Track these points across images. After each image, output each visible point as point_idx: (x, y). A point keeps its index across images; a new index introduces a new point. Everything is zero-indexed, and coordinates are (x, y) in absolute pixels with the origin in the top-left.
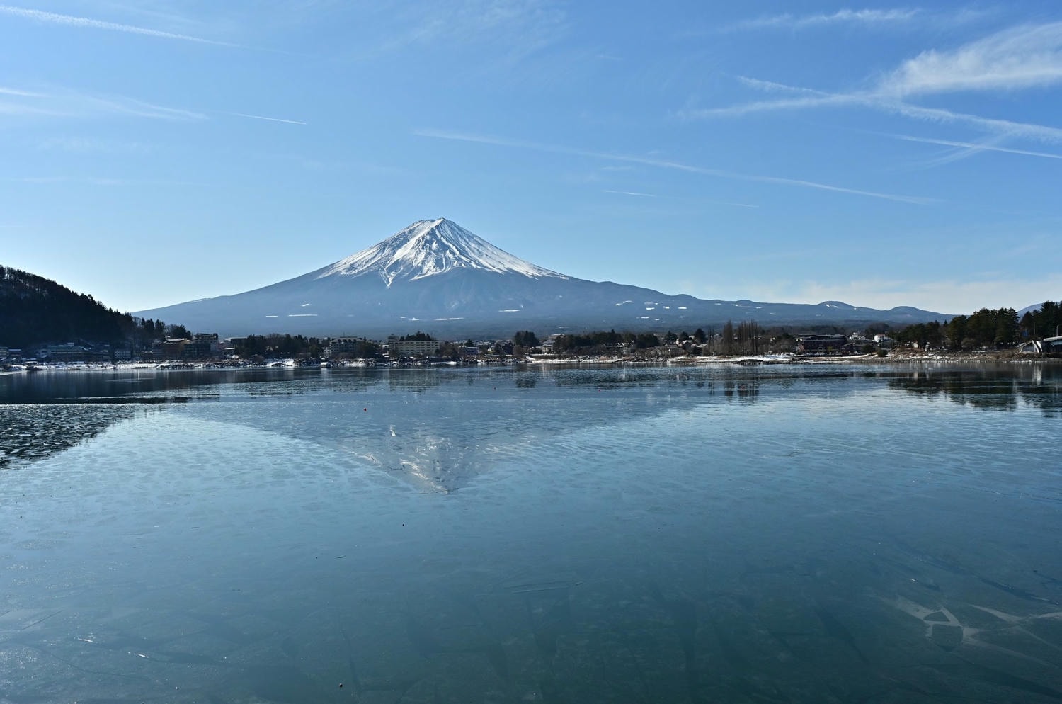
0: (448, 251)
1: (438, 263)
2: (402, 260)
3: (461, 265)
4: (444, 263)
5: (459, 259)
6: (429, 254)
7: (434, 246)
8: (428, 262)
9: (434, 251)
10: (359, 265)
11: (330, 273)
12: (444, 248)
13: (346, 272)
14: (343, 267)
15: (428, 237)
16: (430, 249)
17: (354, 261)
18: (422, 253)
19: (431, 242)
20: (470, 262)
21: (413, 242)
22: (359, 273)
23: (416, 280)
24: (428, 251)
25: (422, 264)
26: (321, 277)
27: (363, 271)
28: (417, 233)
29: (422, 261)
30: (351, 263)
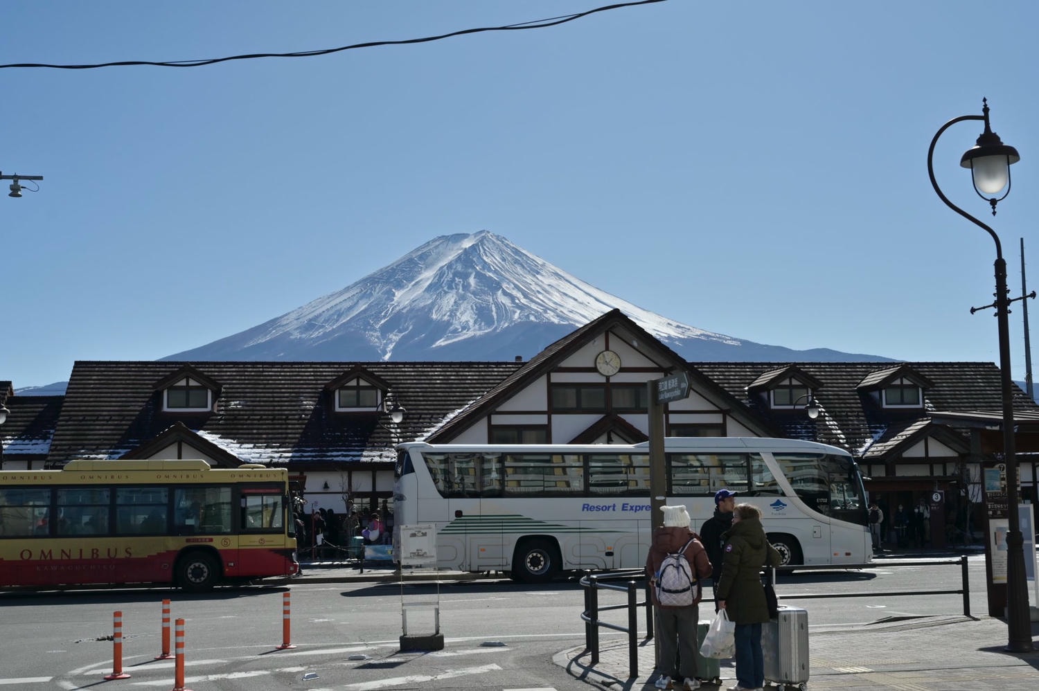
0: (500, 292)
1: (483, 314)
2: (411, 310)
3: (528, 317)
4: (494, 314)
5: (521, 307)
6: (463, 298)
7: (472, 280)
8: (462, 314)
9: (474, 293)
10: (326, 321)
11: (268, 338)
12: (494, 286)
13: (301, 333)
14: (295, 324)
15: (459, 267)
16: (466, 287)
17: (316, 313)
18: (449, 296)
19: (465, 276)
20: (545, 312)
21: (428, 276)
22: (325, 335)
23: (440, 347)
24: (460, 291)
25: (450, 316)
26: (251, 344)
27: (333, 331)
28: (437, 260)
29: (451, 311)
30: (311, 316)
